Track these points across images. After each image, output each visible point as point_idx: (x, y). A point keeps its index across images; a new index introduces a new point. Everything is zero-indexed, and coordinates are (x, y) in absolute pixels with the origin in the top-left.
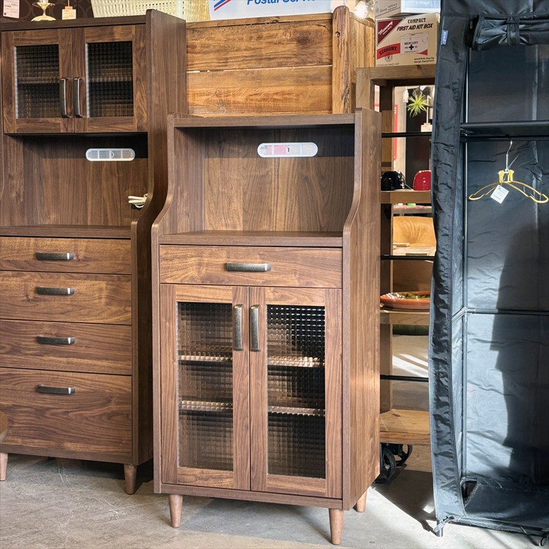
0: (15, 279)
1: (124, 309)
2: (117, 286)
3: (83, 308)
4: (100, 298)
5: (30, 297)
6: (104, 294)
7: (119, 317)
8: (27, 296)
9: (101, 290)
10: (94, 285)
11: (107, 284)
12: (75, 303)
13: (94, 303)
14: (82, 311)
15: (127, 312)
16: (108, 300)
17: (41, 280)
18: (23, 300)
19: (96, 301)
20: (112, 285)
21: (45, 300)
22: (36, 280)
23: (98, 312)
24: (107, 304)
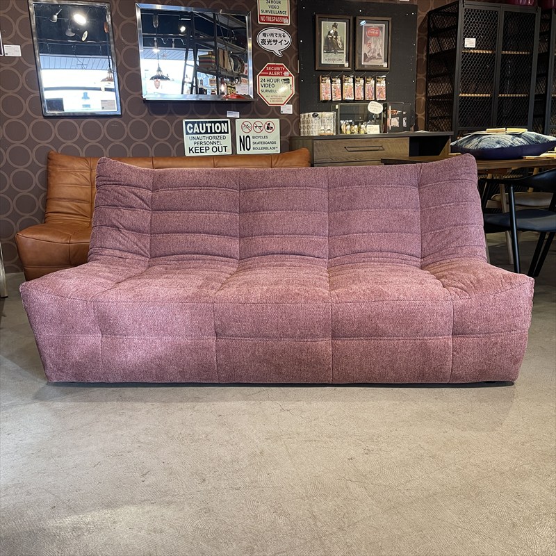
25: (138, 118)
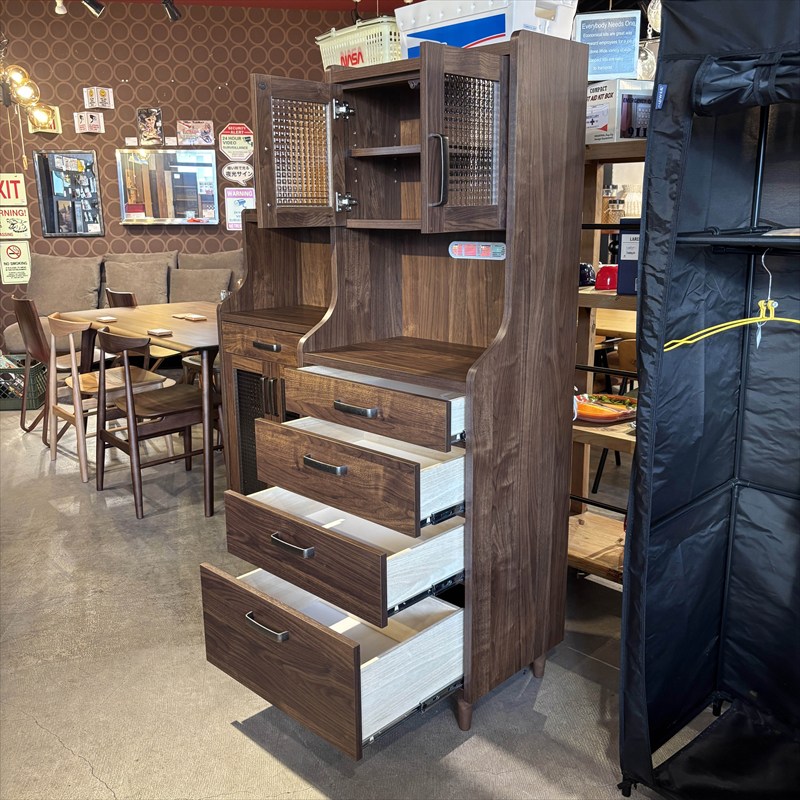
0: (284, 437)
1: (406, 513)
2: (397, 476)
3: (357, 496)
4: (377, 489)
5: (301, 467)
6: (382, 483)
7: (400, 523)
8: (297, 463)
9: (377, 476)
10: (369, 467)
11: (385, 470)
12: (347, 487)
13: (370, 493)
14: (357, 500)
15: (410, 518)
16: (385, 494)
17: (311, 446)
18: (293, 468)
19: (372, 491)
20: (390, 472)
21: (316, 474)
22: (305, 444)
23: (375, 507)
24: (385, 499)
25: (118, 238)
